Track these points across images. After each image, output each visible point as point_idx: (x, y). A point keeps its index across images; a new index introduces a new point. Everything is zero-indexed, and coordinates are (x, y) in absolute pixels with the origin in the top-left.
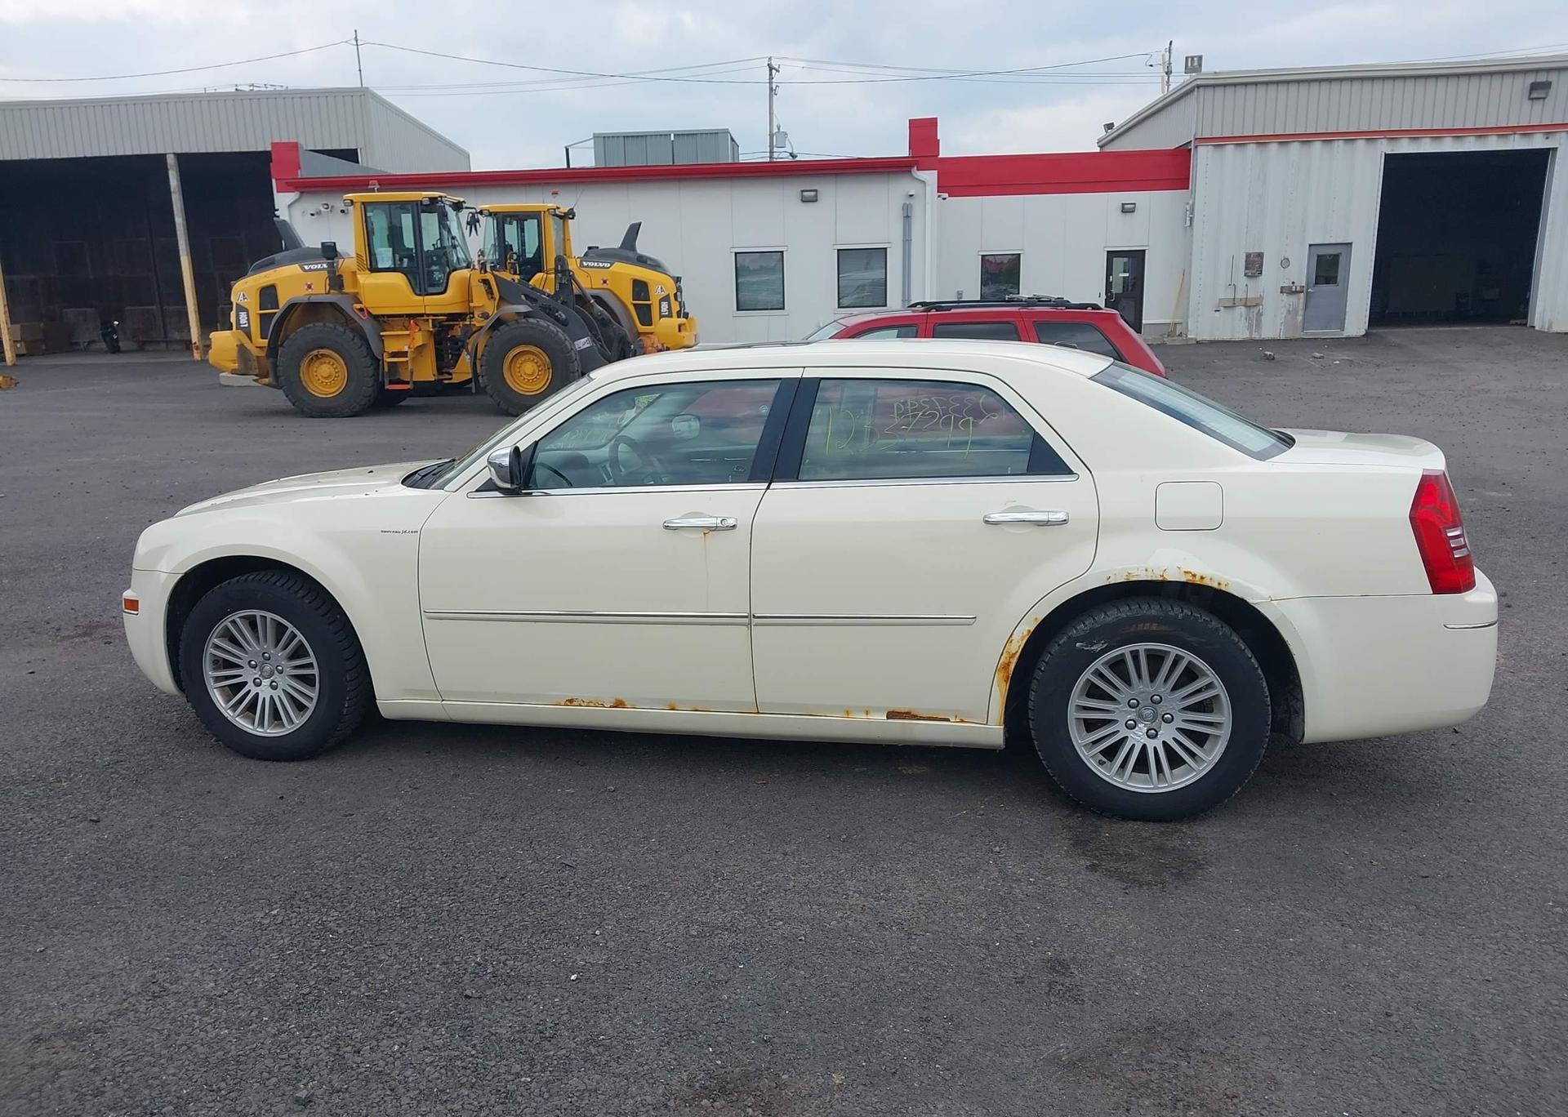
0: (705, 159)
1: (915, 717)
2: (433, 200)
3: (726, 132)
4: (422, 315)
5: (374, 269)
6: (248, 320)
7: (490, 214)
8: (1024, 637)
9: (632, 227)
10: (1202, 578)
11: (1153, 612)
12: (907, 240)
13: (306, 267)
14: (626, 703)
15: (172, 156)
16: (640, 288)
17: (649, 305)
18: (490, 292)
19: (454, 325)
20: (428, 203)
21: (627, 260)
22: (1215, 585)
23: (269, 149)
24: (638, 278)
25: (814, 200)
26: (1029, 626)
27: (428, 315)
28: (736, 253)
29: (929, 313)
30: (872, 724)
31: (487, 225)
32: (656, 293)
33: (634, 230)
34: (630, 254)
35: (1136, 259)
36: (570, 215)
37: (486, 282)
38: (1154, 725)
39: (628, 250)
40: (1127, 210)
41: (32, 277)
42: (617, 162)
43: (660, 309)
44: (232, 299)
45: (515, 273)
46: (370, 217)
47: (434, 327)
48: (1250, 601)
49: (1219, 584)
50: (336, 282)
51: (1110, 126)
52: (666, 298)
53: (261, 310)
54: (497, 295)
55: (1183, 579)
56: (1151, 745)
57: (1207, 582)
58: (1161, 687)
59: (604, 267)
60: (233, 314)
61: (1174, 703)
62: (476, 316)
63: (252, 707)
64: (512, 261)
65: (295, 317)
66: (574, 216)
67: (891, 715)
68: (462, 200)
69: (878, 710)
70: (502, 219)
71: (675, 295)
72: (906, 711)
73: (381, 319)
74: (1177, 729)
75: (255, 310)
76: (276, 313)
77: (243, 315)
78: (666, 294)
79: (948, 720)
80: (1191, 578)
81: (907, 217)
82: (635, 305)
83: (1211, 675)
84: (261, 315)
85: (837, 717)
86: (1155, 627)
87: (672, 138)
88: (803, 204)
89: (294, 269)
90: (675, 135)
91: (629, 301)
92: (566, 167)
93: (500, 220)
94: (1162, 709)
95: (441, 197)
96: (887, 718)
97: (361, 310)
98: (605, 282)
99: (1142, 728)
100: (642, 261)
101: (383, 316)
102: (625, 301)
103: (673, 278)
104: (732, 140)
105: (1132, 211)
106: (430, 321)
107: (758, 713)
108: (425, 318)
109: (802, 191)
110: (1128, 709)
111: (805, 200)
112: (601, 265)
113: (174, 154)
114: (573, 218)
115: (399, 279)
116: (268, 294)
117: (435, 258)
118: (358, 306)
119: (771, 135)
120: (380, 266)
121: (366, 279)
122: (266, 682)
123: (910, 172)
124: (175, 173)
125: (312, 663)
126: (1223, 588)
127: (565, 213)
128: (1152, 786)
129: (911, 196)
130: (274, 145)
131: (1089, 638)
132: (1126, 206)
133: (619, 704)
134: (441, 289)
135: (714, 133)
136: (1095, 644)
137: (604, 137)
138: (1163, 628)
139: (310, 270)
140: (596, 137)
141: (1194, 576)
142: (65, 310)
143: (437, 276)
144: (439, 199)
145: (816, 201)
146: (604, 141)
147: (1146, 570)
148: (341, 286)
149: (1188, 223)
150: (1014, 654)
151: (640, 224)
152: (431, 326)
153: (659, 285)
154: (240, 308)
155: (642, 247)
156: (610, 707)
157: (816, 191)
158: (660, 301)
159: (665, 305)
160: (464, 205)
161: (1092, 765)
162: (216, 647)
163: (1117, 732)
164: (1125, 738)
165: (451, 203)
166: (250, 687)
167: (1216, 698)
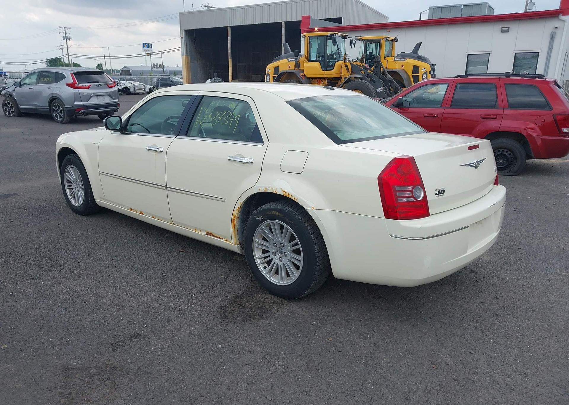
0: (475, 13)
1: (213, 236)
2: (332, 35)
3: (486, 3)
4: (324, 78)
5: (310, 61)
6: (270, 78)
7: (363, 40)
8: (237, 210)
9: (417, 44)
10: (288, 194)
11: (278, 207)
12: (550, 49)
13: (289, 60)
14: (143, 213)
15: (283, 22)
16: (416, 69)
17: (419, 75)
18: (348, 69)
19: (338, 82)
20: (330, 36)
21: (413, 58)
23: (301, 20)
24: (415, 65)
25: (507, 31)
26: (238, 206)
27: (326, 78)
28: (468, 55)
29: (456, 78)
30: (200, 235)
31: (360, 45)
32: (422, 71)
33: (419, 45)
34: (415, 55)
36: (396, 40)
37: (346, 66)
38: (281, 256)
39: (415, 54)
41: (245, 64)
42: (437, 16)
43: (423, 77)
44: (266, 71)
45: (363, 63)
46: (311, 41)
47: (327, 82)
48: (306, 208)
49: (294, 198)
50: (298, 65)
52: (426, 73)
54: (350, 71)
55: (282, 194)
56: (280, 264)
57: (290, 197)
58: (284, 241)
59: (403, 61)
60: (266, 76)
61: (288, 248)
62: (342, 78)
63: (74, 197)
64: (363, 58)
65: (284, 77)
66: (397, 40)
67: (207, 233)
68: (346, 34)
69: (203, 230)
71: (430, 72)
72: (211, 233)
73: (310, 79)
74: (288, 259)
75: (272, 75)
76: (276, 76)
77: (268, 77)
78: (426, 71)
79: (223, 239)
80: (285, 194)
81: (552, 38)
82: (412, 75)
83: (297, 239)
84: (274, 76)
85: (193, 231)
86: (277, 213)
87: (462, 8)
88: (501, 33)
89: (286, 60)
90: (463, 6)
91: (410, 73)
92: (419, 20)
93: (366, 42)
94: (284, 250)
95: (336, 34)
96: (206, 234)
97: (303, 75)
98: (402, 66)
99: (278, 256)
100: (420, 58)
101: (311, 78)
102: (409, 75)
103: (430, 65)
104: (490, 7)
106: (326, 80)
107: (174, 224)
108: (325, 79)
109: (502, 28)
110: (273, 247)
111: (503, 32)
112: (402, 59)
113: (284, 22)
114: (397, 41)
115: (317, 64)
116: (277, 69)
117: (331, 57)
118: (302, 74)
119: (527, 4)
120: (312, 60)
121: (307, 64)
122: (77, 189)
123: (558, 16)
124: (283, 28)
125: (83, 185)
126: (295, 200)
127: (393, 39)
128: (278, 282)
129: (556, 28)
130: (303, 17)
131: (258, 214)
133: (141, 213)
134: (331, 68)
135: (481, 4)
136: (259, 217)
137: (433, 8)
138: (280, 215)
139: (290, 61)
140: (430, 8)
141: (286, 193)
143: (331, 63)
144: (335, 34)
145: (508, 32)
146: (433, 9)
147: (271, 188)
148: (299, 67)
150: (235, 216)
151: (421, 43)
152: (326, 82)
153: (424, 67)
154: (268, 74)
155: (421, 53)
156: (140, 213)
157: (509, 27)
158: (423, 74)
159: (425, 75)
160: (347, 37)
161: (261, 267)
162: (67, 176)
163: (269, 256)
164: (272, 260)
165: (341, 36)
166: (74, 189)
167: (299, 249)
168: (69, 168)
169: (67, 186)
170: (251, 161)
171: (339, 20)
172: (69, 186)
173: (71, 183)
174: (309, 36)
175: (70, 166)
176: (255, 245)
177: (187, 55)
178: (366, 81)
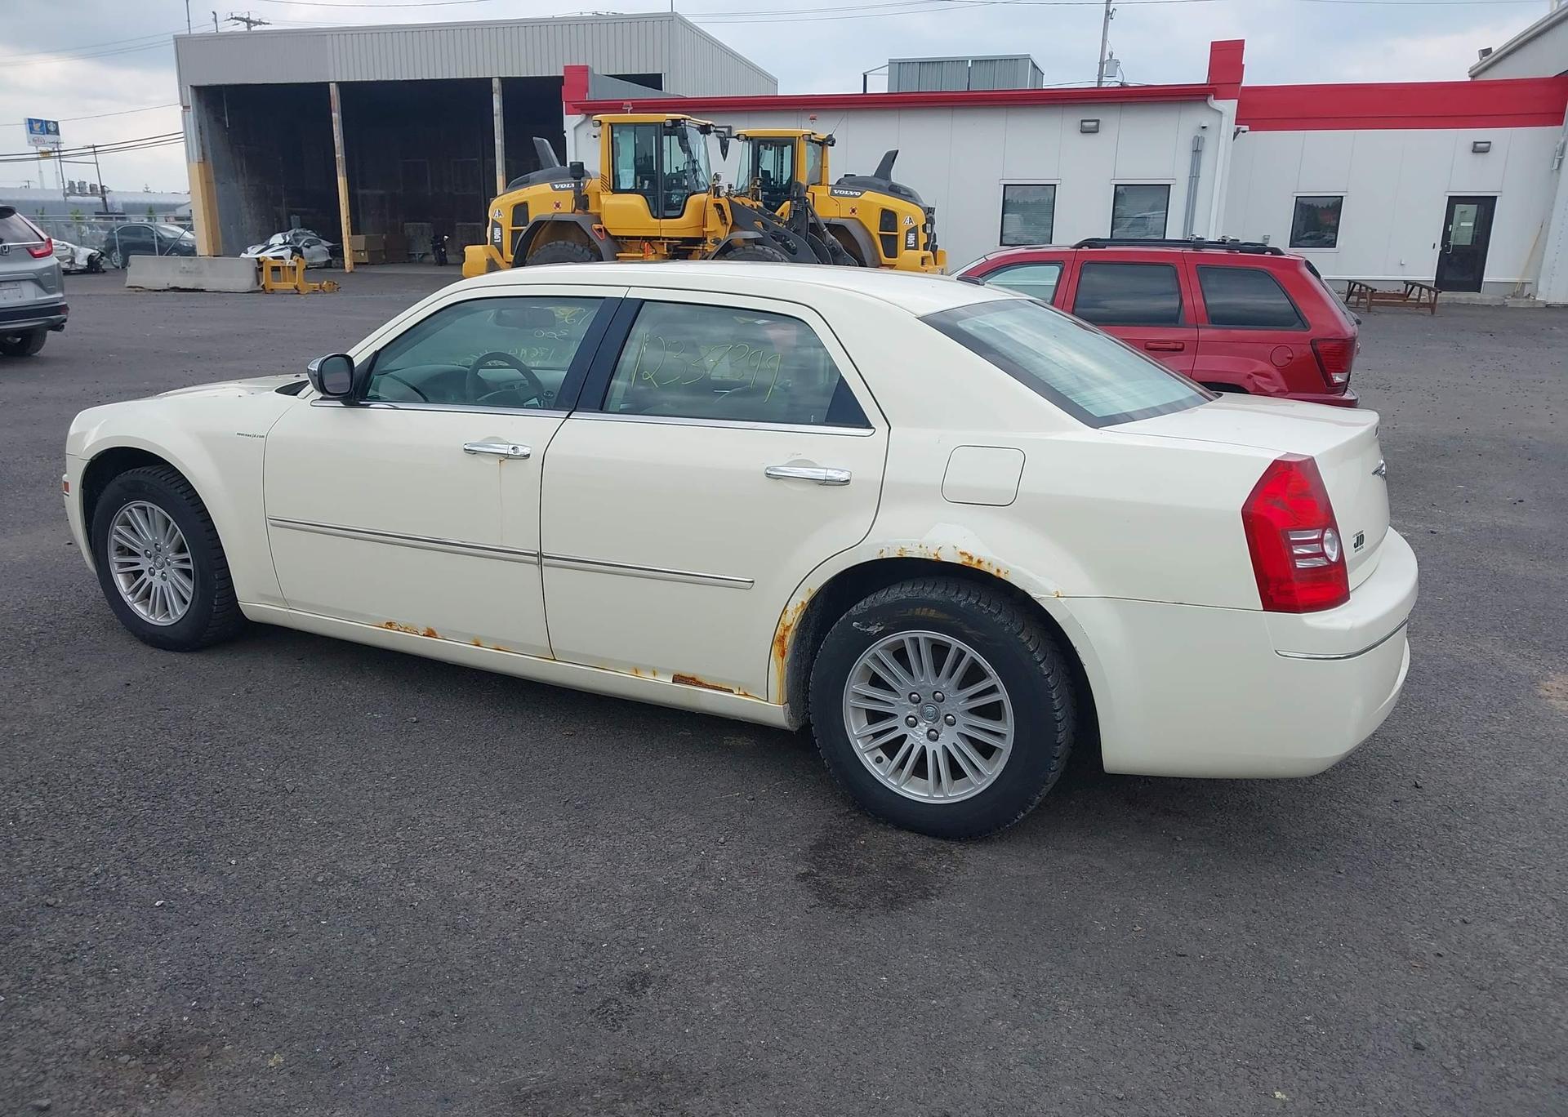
0: (1002, 84)
1: (699, 684)
2: (676, 122)
3: (1027, 58)
4: (658, 238)
5: (616, 190)
6: (501, 236)
7: (747, 139)
8: (797, 609)
9: (888, 154)
10: (979, 562)
11: (934, 596)
12: (1194, 177)
13: (557, 186)
14: (437, 633)
15: (497, 80)
16: (889, 219)
17: (897, 236)
18: (722, 216)
19: (693, 250)
20: (671, 125)
21: (879, 189)
22: (994, 572)
23: (561, 74)
24: (887, 208)
25: (1095, 131)
26: (803, 597)
27: (664, 238)
28: (1005, 185)
29: (1079, 250)
30: (657, 685)
31: (740, 152)
32: (903, 225)
33: (891, 158)
34: (884, 183)
35: (1486, 206)
36: (829, 141)
37: (719, 206)
38: (935, 726)
39: (882, 179)
40: (1479, 149)
41: (382, 192)
42: (910, 87)
43: (907, 240)
44: (489, 215)
45: (757, 199)
46: (617, 138)
47: (668, 250)
48: (1033, 595)
49: (998, 571)
50: (582, 202)
51: (1486, 52)
52: (914, 230)
53: (513, 226)
54: (730, 220)
55: (959, 561)
56: (931, 747)
57: (984, 567)
58: (946, 685)
59: (854, 196)
60: (489, 229)
61: (958, 702)
62: (709, 241)
63: (147, 595)
64: (756, 187)
65: (542, 234)
66: (834, 142)
67: (677, 679)
68: (710, 123)
69: (665, 672)
70: (758, 144)
71: (924, 227)
72: (691, 676)
73: (620, 240)
74: (958, 733)
75: (508, 227)
76: (522, 230)
77: (497, 230)
78: (915, 225)
79: (732, 692)
80: (967, 561)
81: (1197, 152)
82: (881, 235)
83: (993, 676)
84: (513, 231)
85: (626, 675)
86: (932, 613)
87: (970, 65)
88: (1081, 135)
89: (546, 187)
90: (972, 61)
91: (875, 230)
92: (862, 92)
93: (756, 146)
94: (945, 708)
95: (685, 119)
96: (673, 681)
97: (600, 230)
98: (853, 211)
99: (923, 727)
100: (895, 190)
101: (622, 237)
102: (872, 233)
103: (923, 208)
104: (1035, 66)
105: (1485, 151)
106: (665, 244)
107: (555, 660)
108: (661, 241)
109: (1082, 121)
110: (909, 703)
111: (1084, 131)
112: (851, 193)
113: (500, 78)
114: (832, 145)
115: (637, 201)
116: (520, 210)
117: (674, 181)
118: (597, 226)
119: (1102, 64)
120: (621, 188)
121: (609, 200)
122: (158, 572)
123: (1206, 101)
124: (498, 96)
125: (189, 559)
126: (1002, 576)
127: (823, 140)
128: (927, 795)
129: (1204, 127)
130: (567, 69)
131: (867, 618)
132: (1478, 145)
133: (431, 633)
134: (678, 213)
135: (1014, 60)
136: (871, 625)
137: (900, 63)
138: (940, 616)
139: (560, 189)
140: (891, 62)
141: (971, 558)
142: (405, 224)
143: (675, 199)
144: (682, 121)
145: (1097, 132)
146: (898, 67)
147: (920, 546)
148: (586, 207)
149: (1556, 166)
150: (788, 627)
151: (898, 151)
152: (665, 250)
153: (908, 215)
154: (496, 224)
155: (897, 176)
156: (424, 635)
157: (1098, 121)
158: (908, 232)
159: (912, 236)
160: (712, 129)
161: (868, 760)
162: (118, 533)
163: (896, 728)
164: (905, 736)
165: (696, 126)
166: (146, 575)
167: (999, 704)
168: (130, 511)
169: (116, 565)
170: (844, 476)
171: (654, 81)
172: (122, 565)
173: (136, 555)
174: (611, 124)
175: (135, 505)
176: (849, 701)
177: (204, 159)
178: (775, 251)
